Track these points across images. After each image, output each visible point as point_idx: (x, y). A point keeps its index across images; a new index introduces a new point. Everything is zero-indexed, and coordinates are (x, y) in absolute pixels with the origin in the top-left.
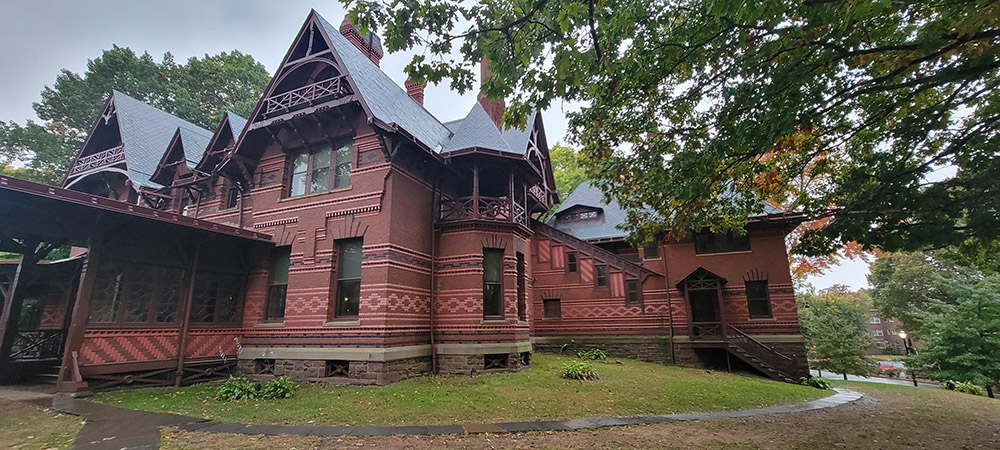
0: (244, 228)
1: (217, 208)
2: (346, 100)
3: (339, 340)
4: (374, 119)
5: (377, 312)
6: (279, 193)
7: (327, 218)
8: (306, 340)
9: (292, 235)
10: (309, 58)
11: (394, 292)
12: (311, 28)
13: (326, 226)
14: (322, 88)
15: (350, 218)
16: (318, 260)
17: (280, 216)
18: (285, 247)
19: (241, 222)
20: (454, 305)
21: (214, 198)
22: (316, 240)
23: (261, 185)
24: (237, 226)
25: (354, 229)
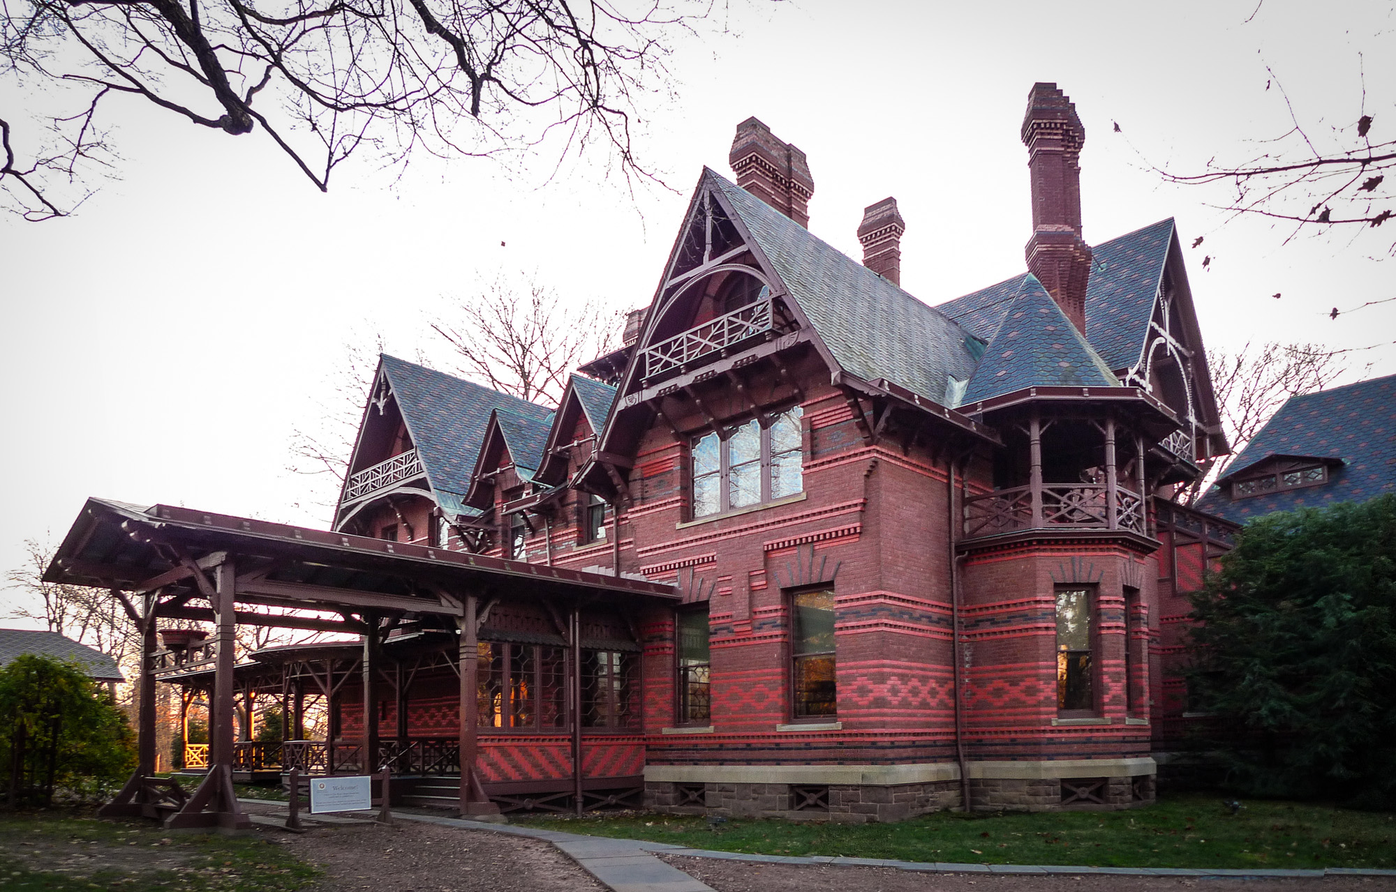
0: (623, 575)
1: (573, 544)
2: (787, 341)
3: (806, 752)
4: (844, 374)
5: (869, 707)
6: (677, 514)
7: (767, 552)
8: (751, 753)
9: (708, 584)
10: (709, 265)
11: (894, 674)
12: (707, 206)
13: (766, 565)
14: (739, 321)
15: (806, 551)
16: (756, 624)
17: (686, 552)
18: (698, 604)
19: (618, 564)
20: (998, 692)
21: (567, 527)
22: (752, 590)
23: (644, 500)
24: (611, 573)
25: (816, 571)
